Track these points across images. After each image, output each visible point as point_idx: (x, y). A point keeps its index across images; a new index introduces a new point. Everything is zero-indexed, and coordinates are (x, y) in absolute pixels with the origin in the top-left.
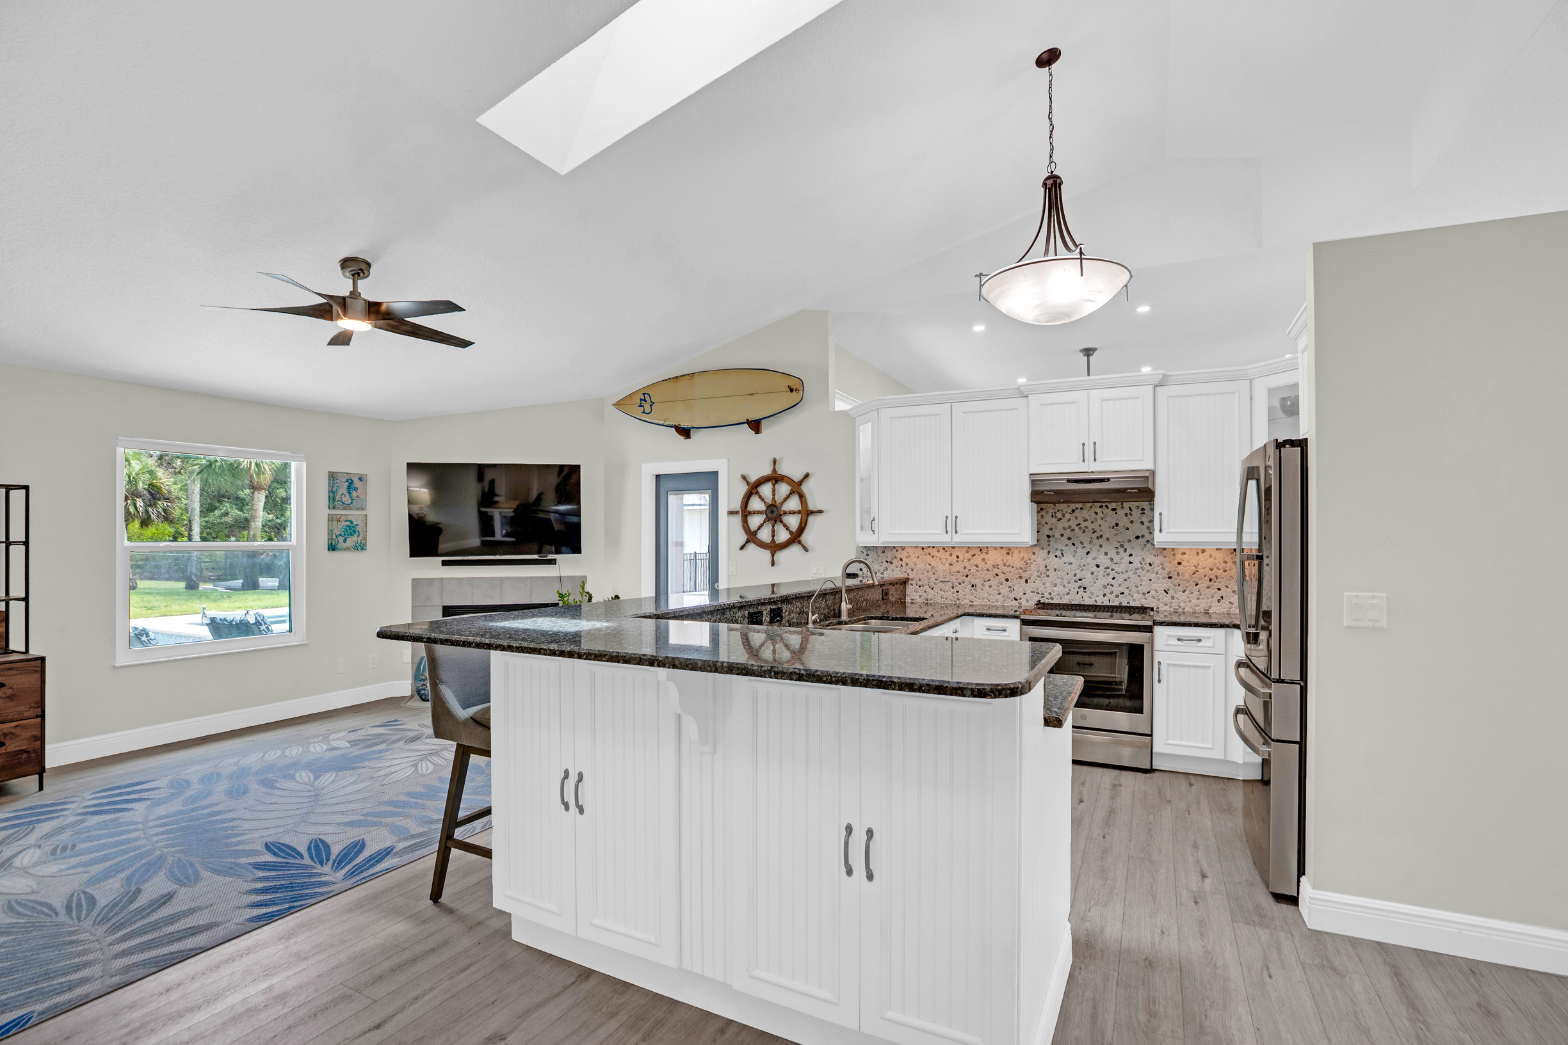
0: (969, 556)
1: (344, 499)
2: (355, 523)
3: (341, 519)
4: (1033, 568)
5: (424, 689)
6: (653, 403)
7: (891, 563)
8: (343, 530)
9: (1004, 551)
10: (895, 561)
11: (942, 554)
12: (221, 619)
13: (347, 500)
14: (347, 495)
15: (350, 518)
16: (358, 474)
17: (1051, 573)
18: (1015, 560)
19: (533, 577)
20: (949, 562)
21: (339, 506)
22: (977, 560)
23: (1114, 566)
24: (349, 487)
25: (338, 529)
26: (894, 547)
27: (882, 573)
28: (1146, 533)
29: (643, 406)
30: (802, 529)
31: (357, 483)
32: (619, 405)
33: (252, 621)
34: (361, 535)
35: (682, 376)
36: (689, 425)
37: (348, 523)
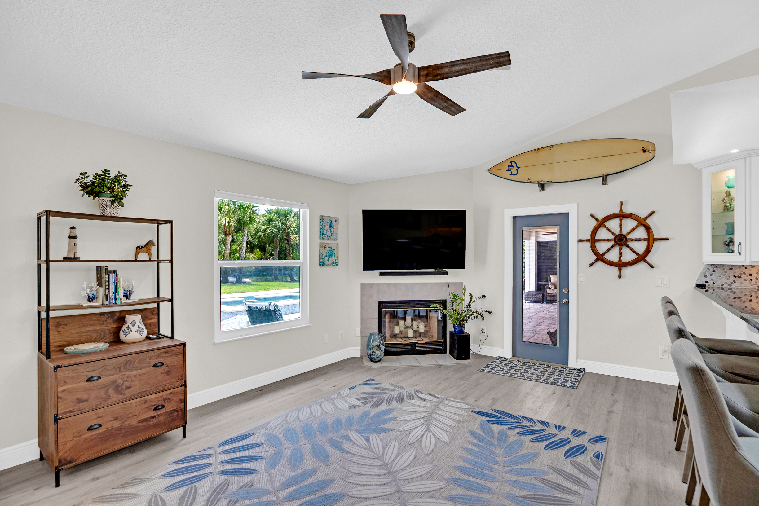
1: (328, 233)
2: (333, 249)
3: (326, 246)
5: (374, 355)
6: (519, 168)
7: (739, 277)
8: (327, 253)
10: (743, 276)
12: (254, 308)
14: (329, 231)
15: (331, 245)
16: (334, 217)
19: (431, 283)
21: (325, 238)
24: (330, 226)
25: (325, 252)
26: (743, 266)
29: (511, 170)
30: (648, 251)
31: (334, 223)
32: (491, 171)
33: (272, 309)
34: (336, 256)
35: (542, 148)
36: (550, 181)
37: (330, 249)
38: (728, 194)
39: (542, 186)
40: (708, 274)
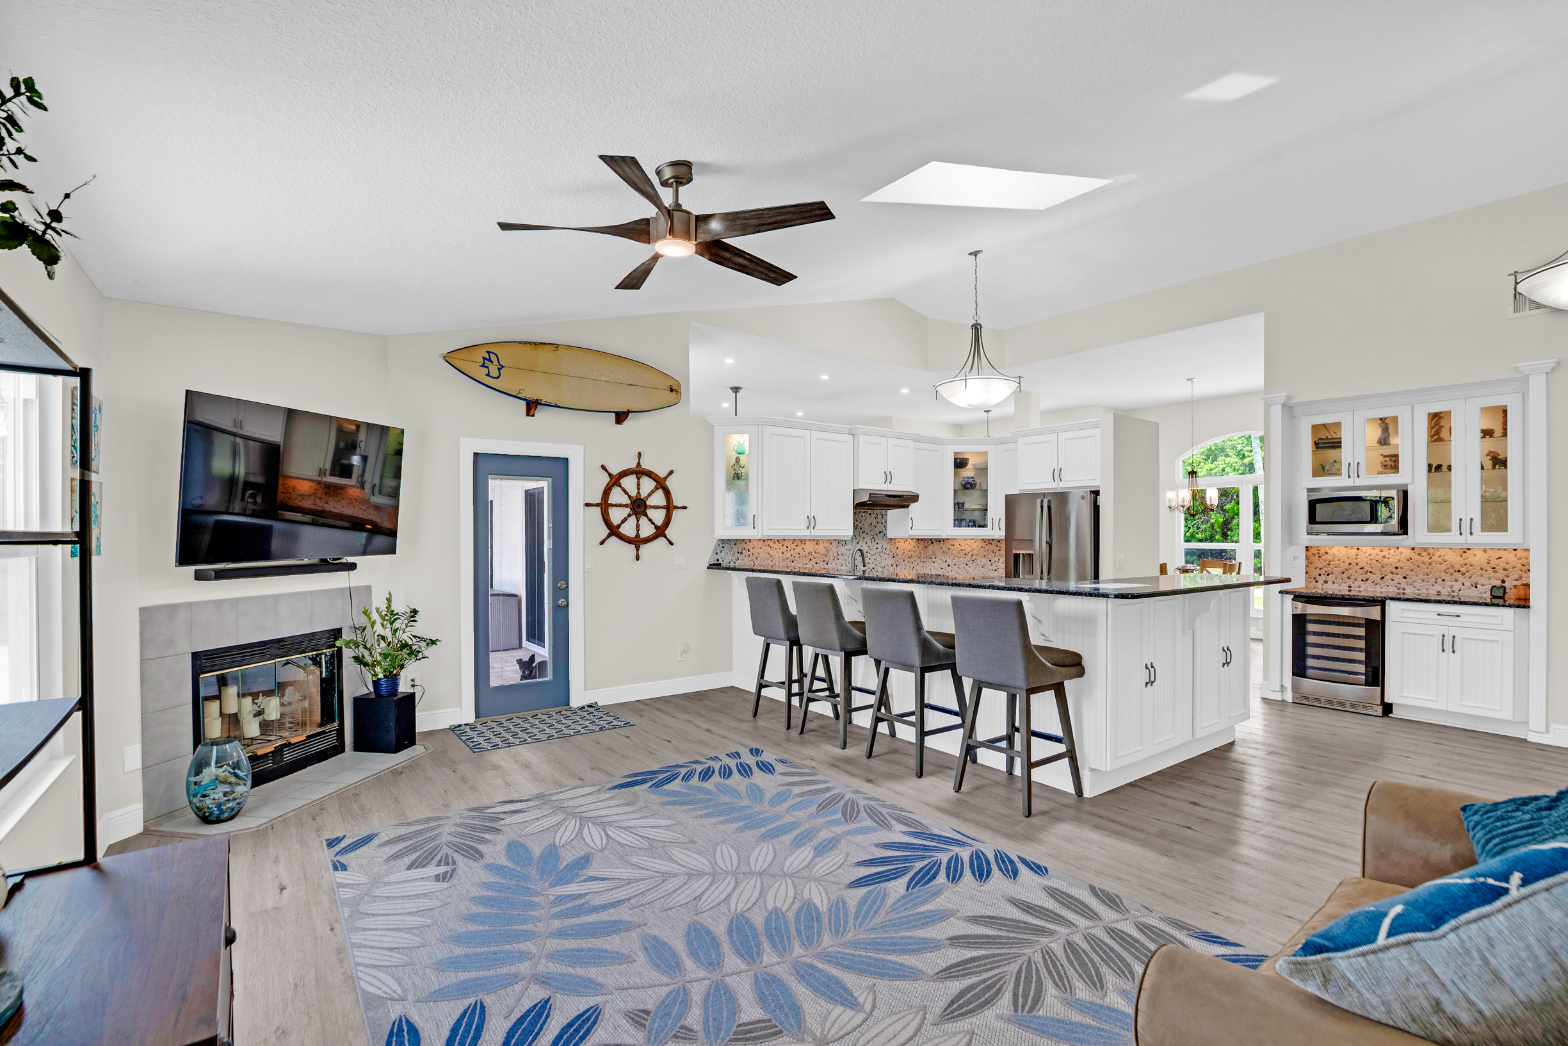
0: (794, 546)
4: (831, 554)
6: (503, 367)
7: (741, 553)
9: (815, 542)
10: (744, 552)
11: (777, 545)
17: (840, 557)
18: (821, 548)
19: (315, 591)
20: (781, 551)
22: (799, 549)
23: (870, 551)
26: (744, 540)
27: (735, 563)
28: (884, 529)
29: (487, 367)
30: (667, 523)
34: (99, 524)
35: (542, 343)
36: (554, 402)
38: (738, 460)
39: (532, 406)
40: (719, 551)
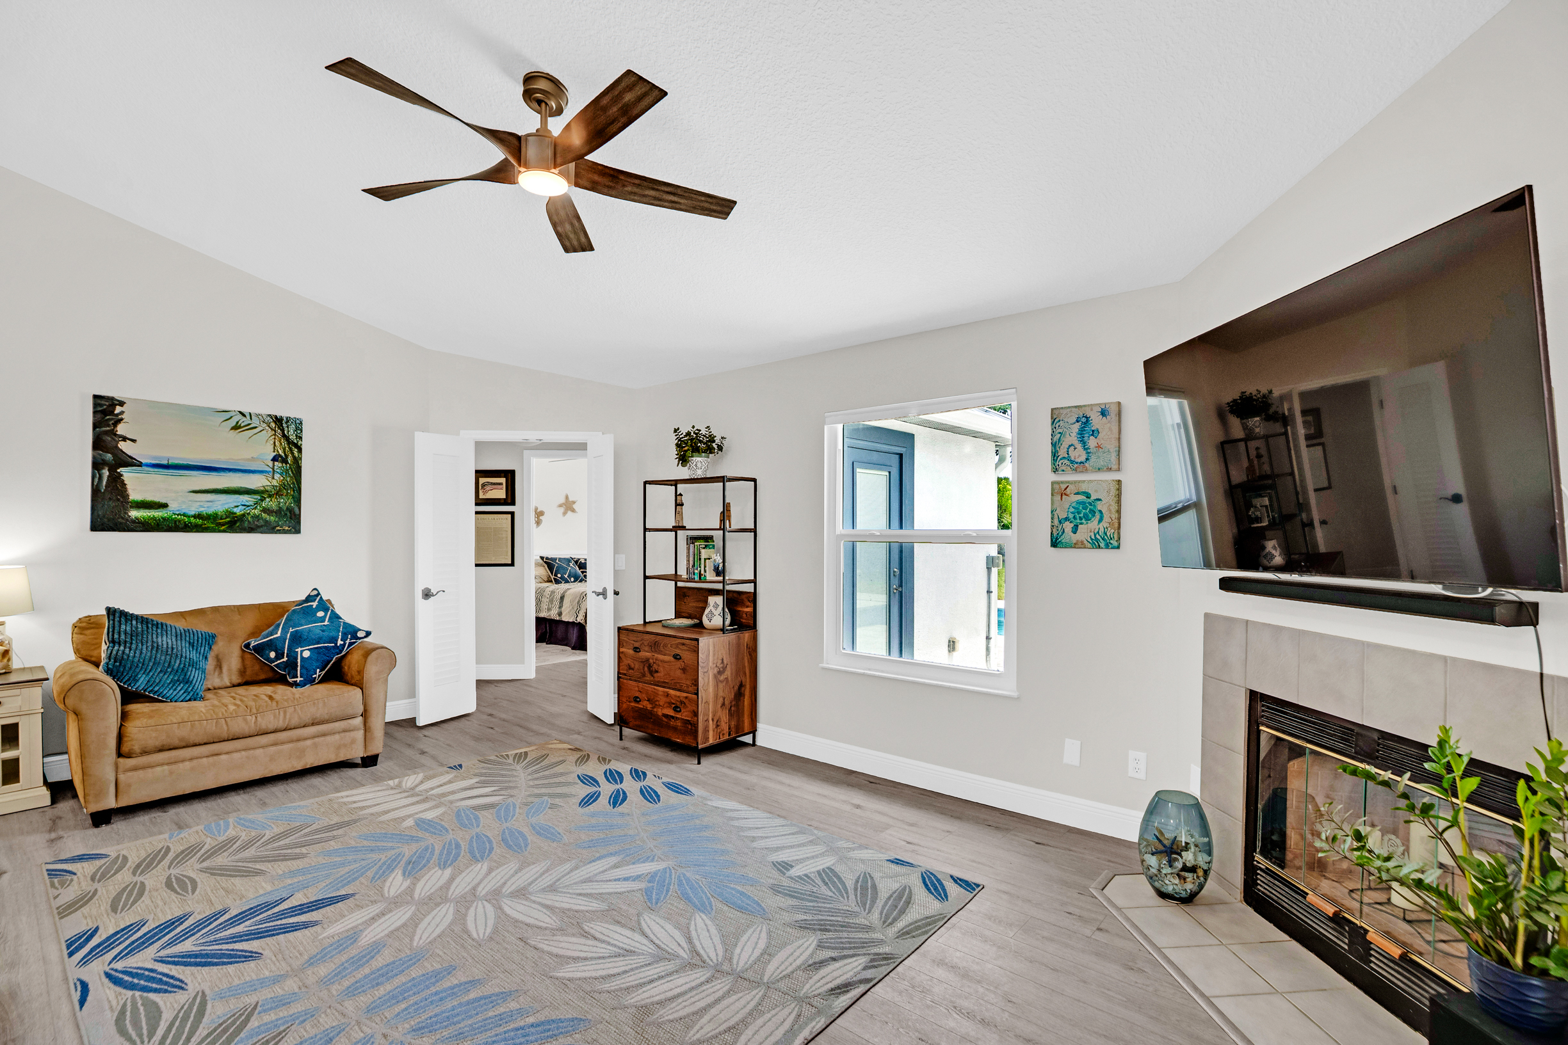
1: (1073, 454)
2: (1093, 497)
3: (1074, 490)
8: (1073, 510)
13: (1079, 454)
14: (1079, 446)
15: (1084, 488)
19: (1454, 660)
24: (1081, 432)
25: (1066, 507)
31: (1096, 421)
37: (1081, 498)
